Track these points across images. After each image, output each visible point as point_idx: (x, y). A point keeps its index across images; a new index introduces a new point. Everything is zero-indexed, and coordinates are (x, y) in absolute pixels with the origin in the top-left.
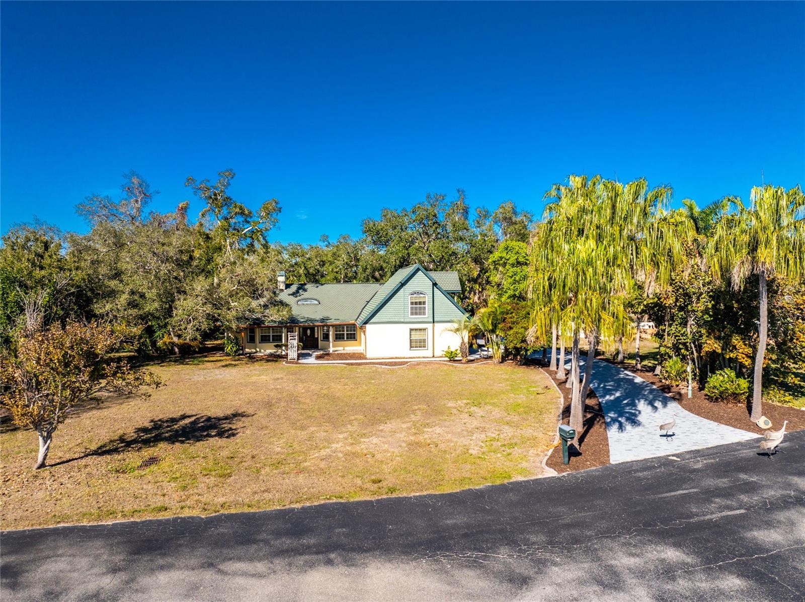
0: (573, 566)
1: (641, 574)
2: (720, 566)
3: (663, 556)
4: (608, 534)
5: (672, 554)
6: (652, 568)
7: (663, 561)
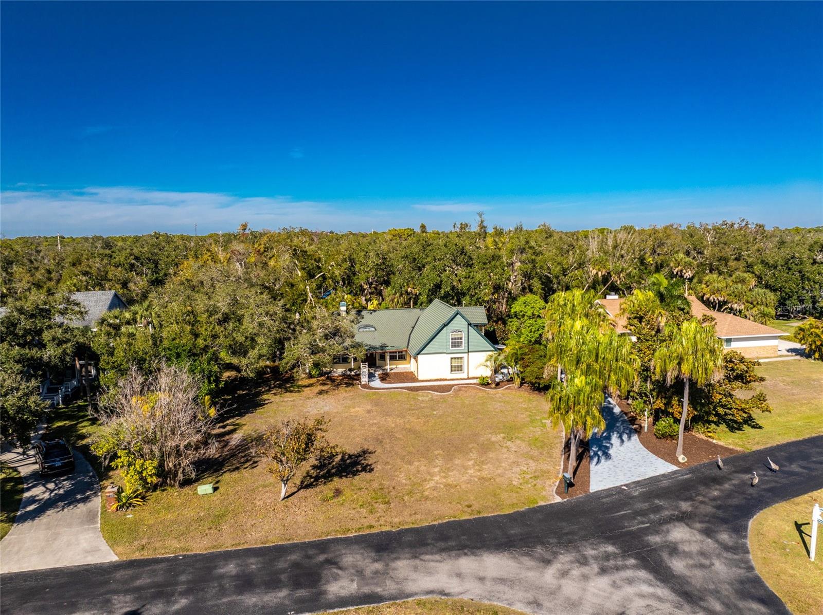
0: (569, 555)
1: (596, 558)
2: (629, 555)
3: (607, 549)
4: (585, 538)
5: (610, 549)
6: (601, 555)
7: (606, 552)
